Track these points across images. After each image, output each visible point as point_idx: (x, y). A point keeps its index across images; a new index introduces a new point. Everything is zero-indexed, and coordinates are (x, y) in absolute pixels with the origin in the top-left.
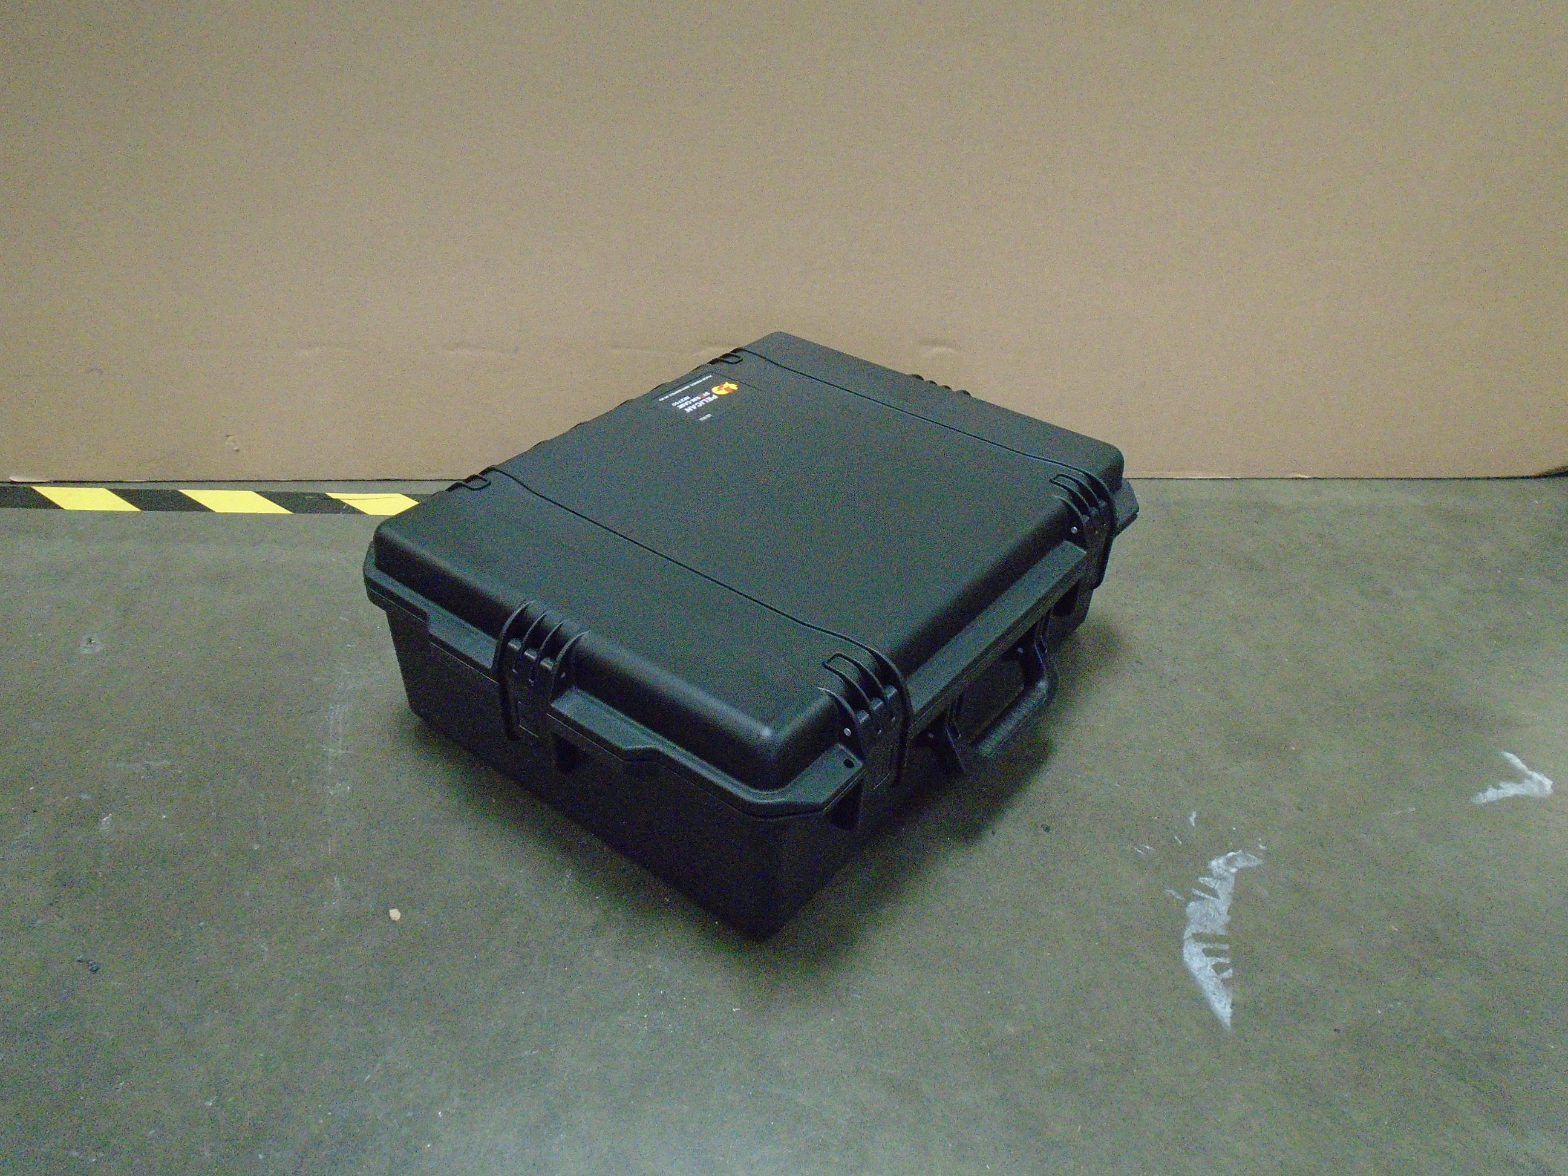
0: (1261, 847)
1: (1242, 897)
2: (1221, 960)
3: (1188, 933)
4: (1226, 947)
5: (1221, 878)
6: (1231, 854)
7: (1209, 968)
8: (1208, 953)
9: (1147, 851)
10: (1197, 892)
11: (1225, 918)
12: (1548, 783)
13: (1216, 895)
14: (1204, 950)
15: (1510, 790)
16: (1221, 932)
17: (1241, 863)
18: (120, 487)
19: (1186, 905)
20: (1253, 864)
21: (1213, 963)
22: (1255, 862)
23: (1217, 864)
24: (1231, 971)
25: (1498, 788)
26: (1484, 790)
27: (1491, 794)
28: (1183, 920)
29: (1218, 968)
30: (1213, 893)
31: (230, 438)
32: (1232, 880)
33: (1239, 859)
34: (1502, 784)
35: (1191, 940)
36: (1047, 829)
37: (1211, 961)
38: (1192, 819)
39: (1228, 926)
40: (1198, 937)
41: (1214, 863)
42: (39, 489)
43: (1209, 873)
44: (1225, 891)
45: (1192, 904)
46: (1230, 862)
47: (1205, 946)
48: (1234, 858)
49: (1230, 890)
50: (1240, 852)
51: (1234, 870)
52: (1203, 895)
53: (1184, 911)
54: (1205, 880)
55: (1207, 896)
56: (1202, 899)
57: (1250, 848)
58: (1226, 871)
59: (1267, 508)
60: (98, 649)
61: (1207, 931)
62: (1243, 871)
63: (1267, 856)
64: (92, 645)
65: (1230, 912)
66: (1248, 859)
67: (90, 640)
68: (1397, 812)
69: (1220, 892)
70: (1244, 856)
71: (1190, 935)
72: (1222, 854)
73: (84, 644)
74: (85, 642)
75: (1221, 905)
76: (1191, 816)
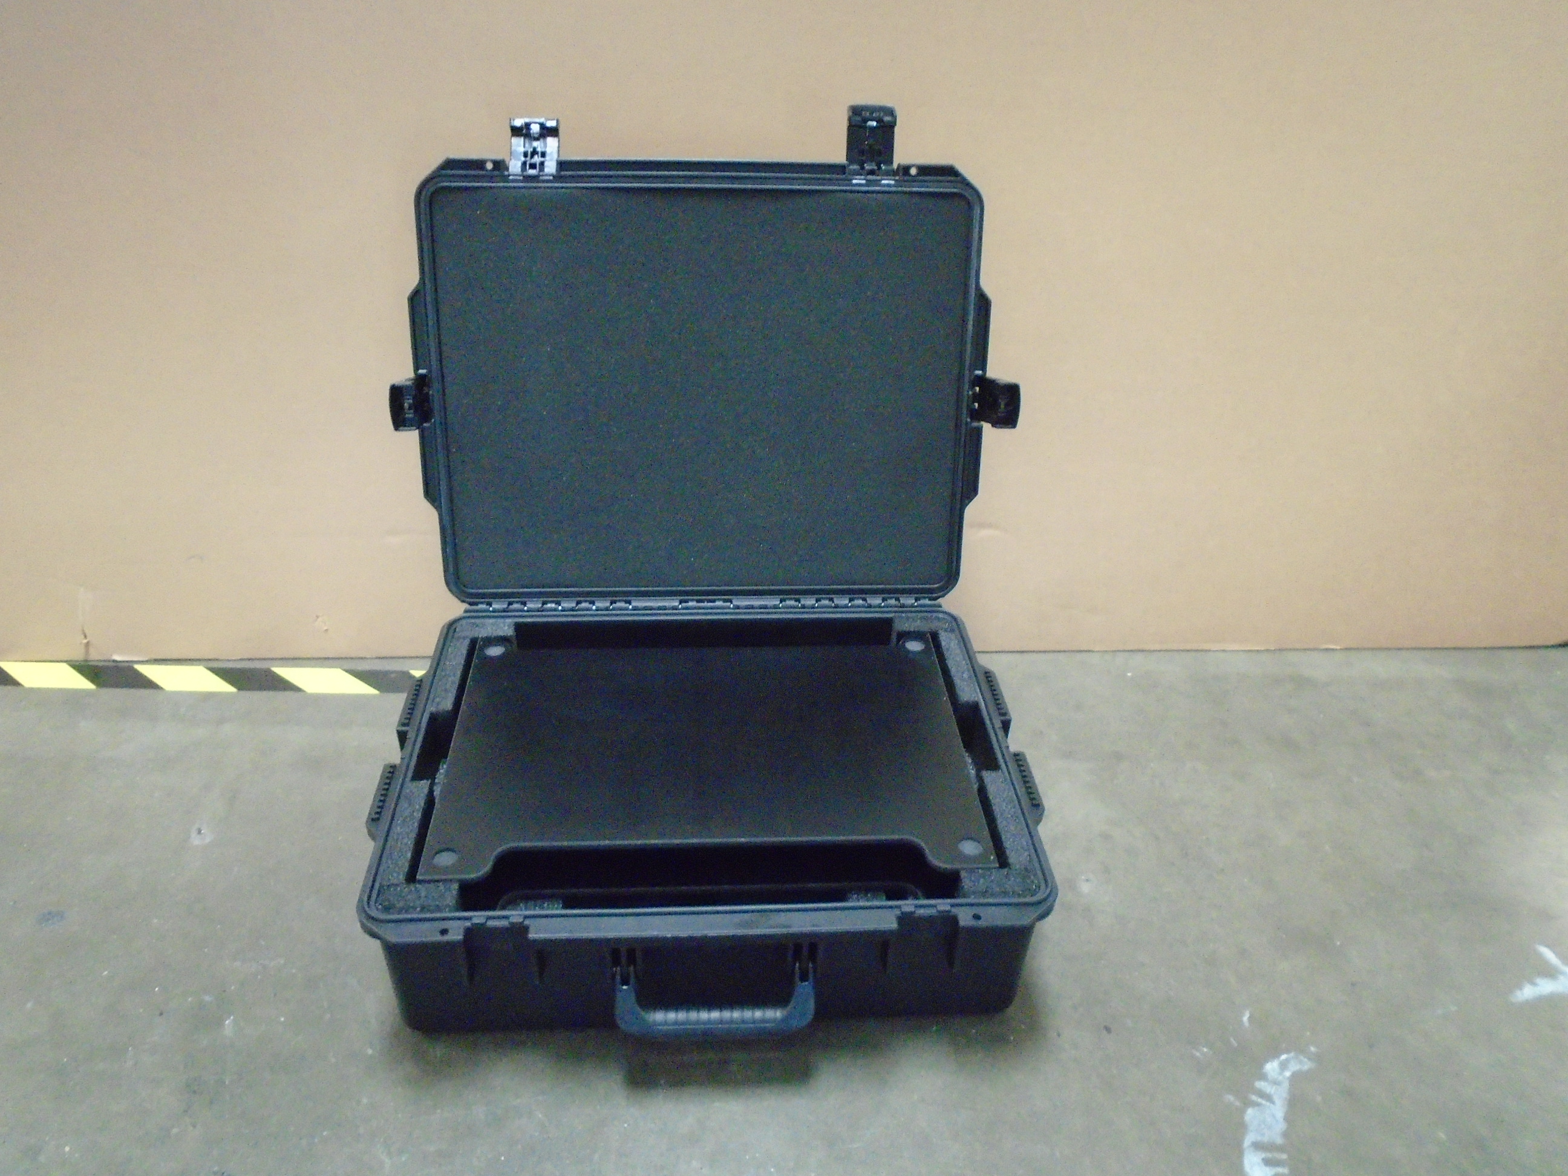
1: (1296, 1103)
2: (1280, 1170)
3: (1247, 1142)
4: (1284, 1156)
5: (1276, 1083)
6: (1284, 1057)
8: (1268, 1162)
9: (1203, 1053)
10: (1254, 1098)
11: (1281, 1126)
13: (1273, 1102)
14: (1263, 1159)
15: (1546, 987)
16: (1279, 1141)
17: (1294, 1067)
18: (216, 665)
19: (1242, 1112)
20: (1305, 1068)
21: (1272, 1174)
22: (1307, 1065)
23: (1271, 1067)
25: (1534, 984)
26: (1520, 987)
27: (1527, 992)
28: (1241, 1127)
30: (1268, 1098)
31: (320, 619)
32: (1286, 1085)
33: (1291, 1062)
34: (1539, 981)
35: (1251, 1149)
36: (1108, 1029)
37: (1270, 1171)
38: (1245, 1019)
39: (1285, 1135)
40: (1258, 1146)
41: (1268, 1067)
42: (141, 668)
43: (1263, 1077)
44: (1280, 1094)
45: (1249, 1111)
46: (1284, 1066)
47: (1264, 1155)
48: (1287, 1060)
49: (1285, 1095)
50: (1292, 1054)
51: (1288, 1074)
52: (1260, 1100)
53: (1243, 1118)
54: (1260, 1085)
55: (1264, 1102)
56: (1258, 1105)
57: (1301, 1051)
58: (1281, 1074)
59: (1301, 682)
60: (208, 840)
61: (1266, 1139)
62: (1296, 1078)
63: (1318, 1058)
64: (203, 835)
65: (1286, 1119)
66: (1301, 1062)
67: (199, 832)
68: (1440, 1012)
69: (1276, 1098)
70: (1297, 1059)
71: (1250, 1143)
72: (1275, 1056)
73: (194, 835)
74: (196, 832)
75: (1277, 1110)
76: (1244, 1015)
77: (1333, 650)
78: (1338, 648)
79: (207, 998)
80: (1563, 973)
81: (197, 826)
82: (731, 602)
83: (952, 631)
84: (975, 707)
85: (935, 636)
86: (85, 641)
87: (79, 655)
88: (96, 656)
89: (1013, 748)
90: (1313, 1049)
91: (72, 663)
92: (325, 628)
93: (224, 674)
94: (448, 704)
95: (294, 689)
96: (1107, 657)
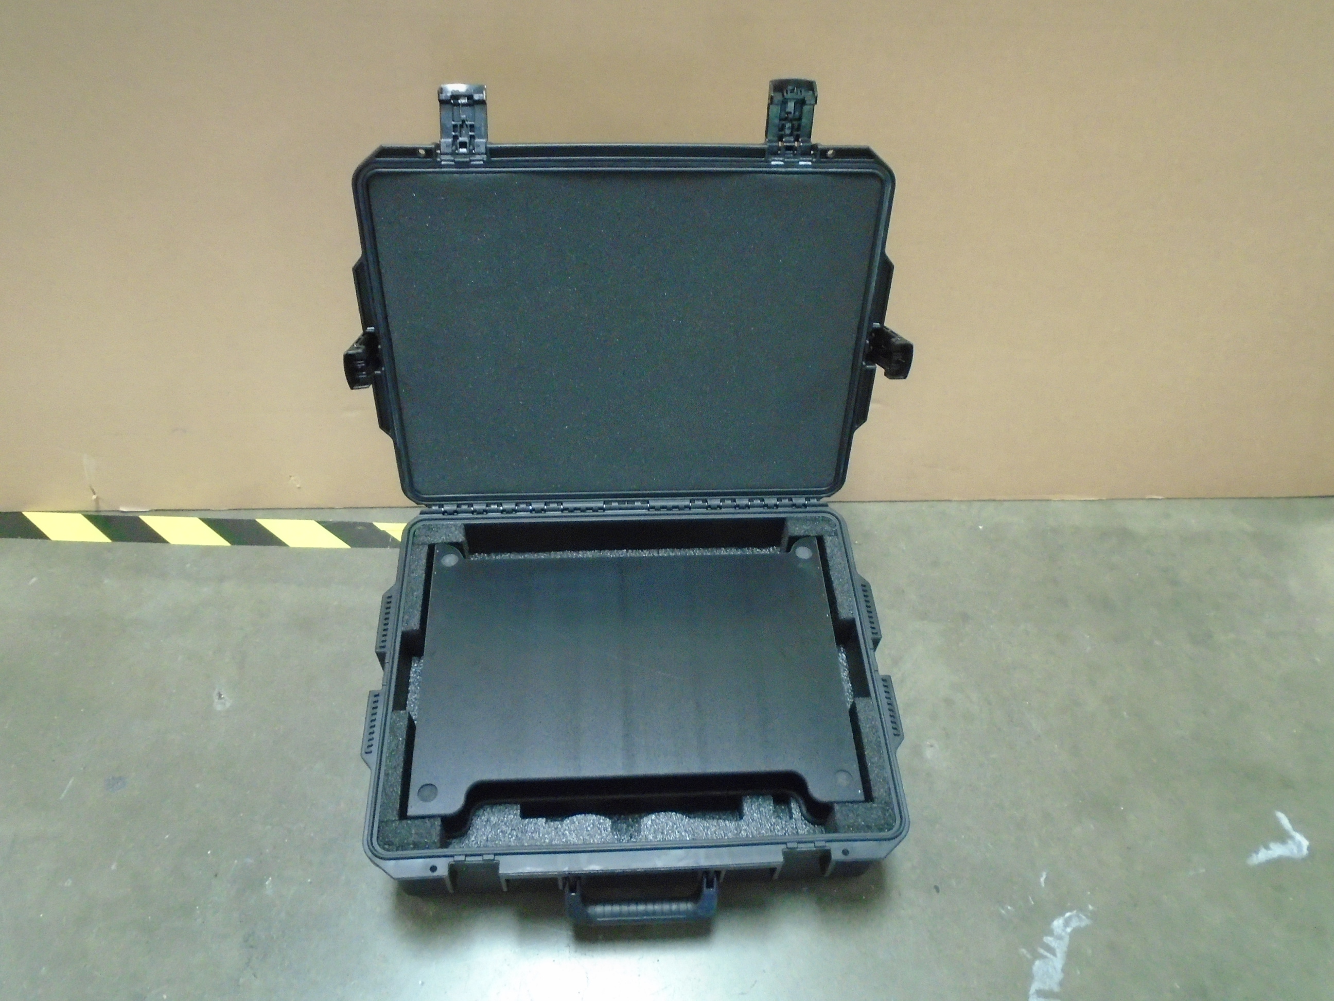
1: (1073, 955)
3: (1033, 990)
5: (1060, 938)
6: (1068, 914)
9: (1008, 911)
10: (1042, 951)
11: (1058, 976)
12: (1305, 843)
13: (1054, 954)
15: (1277, 850)
16: (1056, 989)
17: (1075, 924)
18: (206, 516)
19: (1031, 963)
20: (1083, 924)
22: (1085, 922)
23: (1058, 923)
25: (1267, 848)
26: (1257, 852)
27: (1262, 856)
28: (1029, 977)
30: (1052, 951)
31: (292, 478)
32: (1067, 939)
33: (1073, 919)
34: (1272, 845)
35: (1035, 996)
36: (937, 889)
38: (1042, 880)
39: (1061, 984)
40: (1040, 993)
41: (1055, 923)
42: (145, 518)
43: (1051, 933)
44: (1061, 947)
45: (1037, 963)
46: (1067, 923)
48: (1070, 917)
49: (1065, 949)
50: (1075, 912)
51: (1069, 930)
52: (1046, 953)
53: (1031, 969)
54: (1048, 940)
55: (1048, 955)
56: (1045, 957)
57: (1082, 909)
58: (1064, 930)
59: (1125, 535)
60: (228, 705)
61: (1047, 988)
62: (1076, 931)
63: (1094, 916)
64: (223, 700)
65: (1063, 970)
66: (1080, 919)
67: (220, 695)
68: (1192, 873)
69: (1058, 950)
70: (1078, 916)
71: (1034, 991)
72: (1062, 914)
73: (216, 699)
74: (217, 697)
75: (1058, 962)
76: (1042, 876)
77: (1156, 500)
78: (1160, 498)
79: (249, 861)
80: (1292, 838)
81: (216, 692)
82: (648, 503)
83: (836, 534)
84: (852, 623)
85: (820, 540)
86: (94, 497)
87: (91, 507)
88: (106, 508)
89: (882, 672)
90: (1090, 907)
91: (86, 513)
92: (298, 486)
93: (217, 526)
94: (415, 624)
95: (278, 543)
96: (964, 507)
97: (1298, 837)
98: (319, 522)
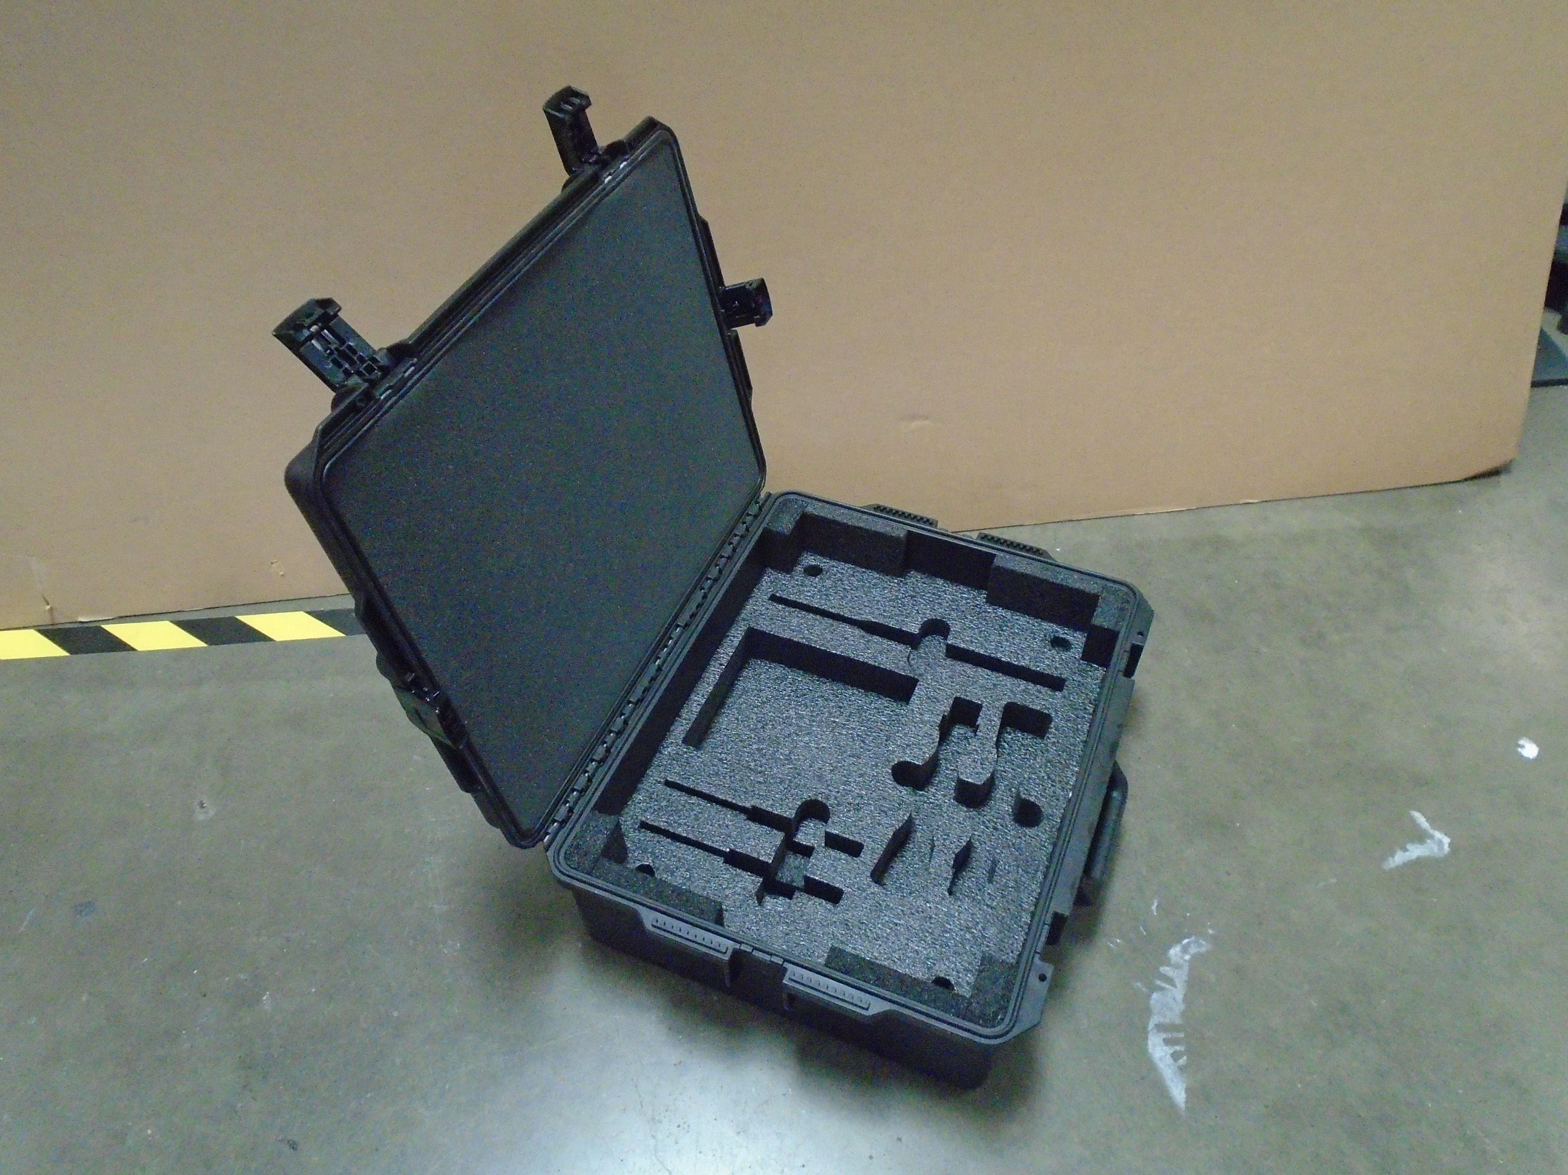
0: (1210, 932)
1: (1195, 984)
2: (1178, 1048)
3: (1151, 1025)
4: (1182, 1035)
5: (1177, 967)
6: (1185, 941)
7: (1168, 1056)
8: (1167, 1042)
9: (1117, 944)
10: (1158, 982)
11: (1180, 1007)
12: (1446, 841)
13: (1174, 986)
14: (1164, 1040)
15: (1415, 851)
16: (1178, 1021)
17: (1193, 950)
18: (180, 617)
19: (1149, 996)
20: (1203, 950)
21: (1172, 1052)
22: (1205, 947)
23: (1174, 952)
24: (1185, 1058)
25: (1405, 850)
26: (1393, 854)
27: (1399, 858)
28: (1147, 1012)
29: (1175, 1056)
30: (1170, 981)
31: (275, 565)
32: (1186, 968)
33: (1192, 945)
34: (1409, 846)
35: (1154, 1031)
37: (1170, 1050)
38: (1154, 907)
39: (1183, 1014)
40: (1160, 1027)
41: (1172, 952)
42: (110, 628)
43: (1167, 962)
44: (1180, 977)
45: (1155, 996)
46: (1185, 950)
47: (1164, 1036)
48: (1188, 944)
49: (1185, 978)
50: (1193, 938)
51: (1187, 957)
52: (1163, 985)
53: (1148, 1003)
54: (1165, 970)
55: (1167, 986)
56: (1162, 989)
57: (1201, 934)
58: (1182, 959)
59: (1220, 544)
60: (211, 813)
61: (1167, 1021)
62: (1195, 958)
63: (1214, 939)
64: (205, 809)
65: (1185, 999)
66: (1200, 945)
67: (202, 805)
68: (1322, 884)
69: (1177, 980)
70: (1196, 942)
71: (1153, 1025)
72: (1179, 941)
73: (198, 809)
74: (198, 807)
75: (1178, 993)
76: (1153, 904)
77: (1252, 503)
78: (1256, 501)
79: (242, 977)
80: (1432, 837)
81: (197, 801)
86: (48, 607)
87: (45, 620)
88: (64, 619)
91: (38, 628)
92: (282, 573)
93: (190, 626)
95: (264, 638)
96: (1038, 530)
97: (1438, 835)
98: (309, 613)
